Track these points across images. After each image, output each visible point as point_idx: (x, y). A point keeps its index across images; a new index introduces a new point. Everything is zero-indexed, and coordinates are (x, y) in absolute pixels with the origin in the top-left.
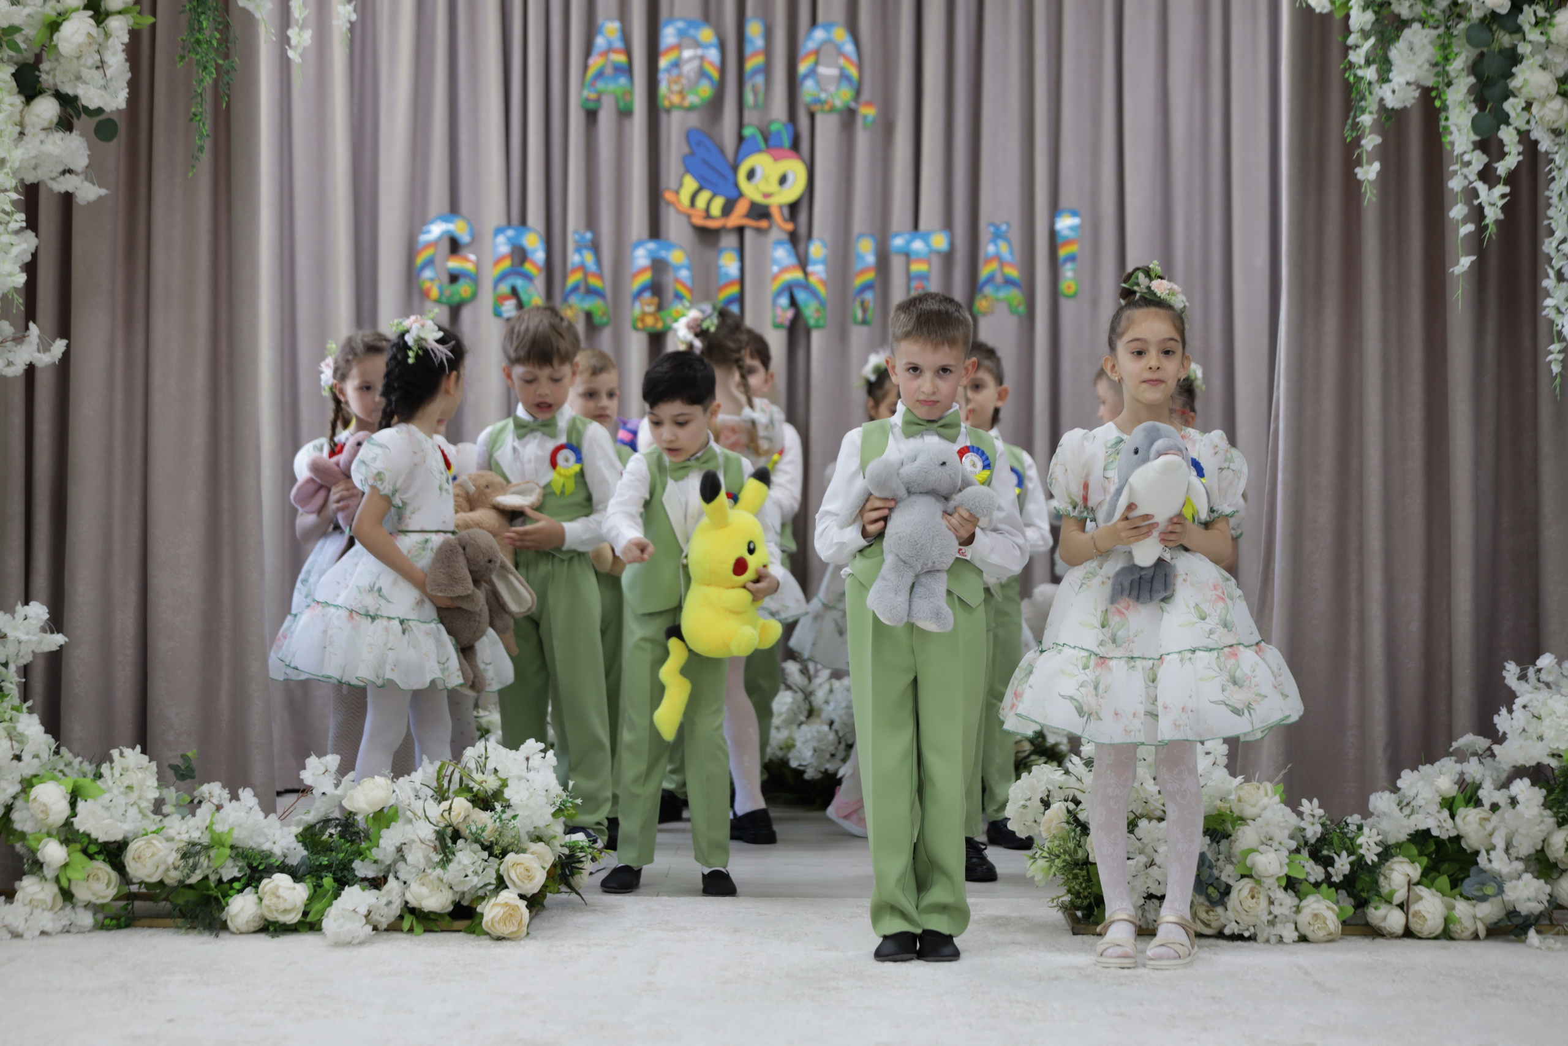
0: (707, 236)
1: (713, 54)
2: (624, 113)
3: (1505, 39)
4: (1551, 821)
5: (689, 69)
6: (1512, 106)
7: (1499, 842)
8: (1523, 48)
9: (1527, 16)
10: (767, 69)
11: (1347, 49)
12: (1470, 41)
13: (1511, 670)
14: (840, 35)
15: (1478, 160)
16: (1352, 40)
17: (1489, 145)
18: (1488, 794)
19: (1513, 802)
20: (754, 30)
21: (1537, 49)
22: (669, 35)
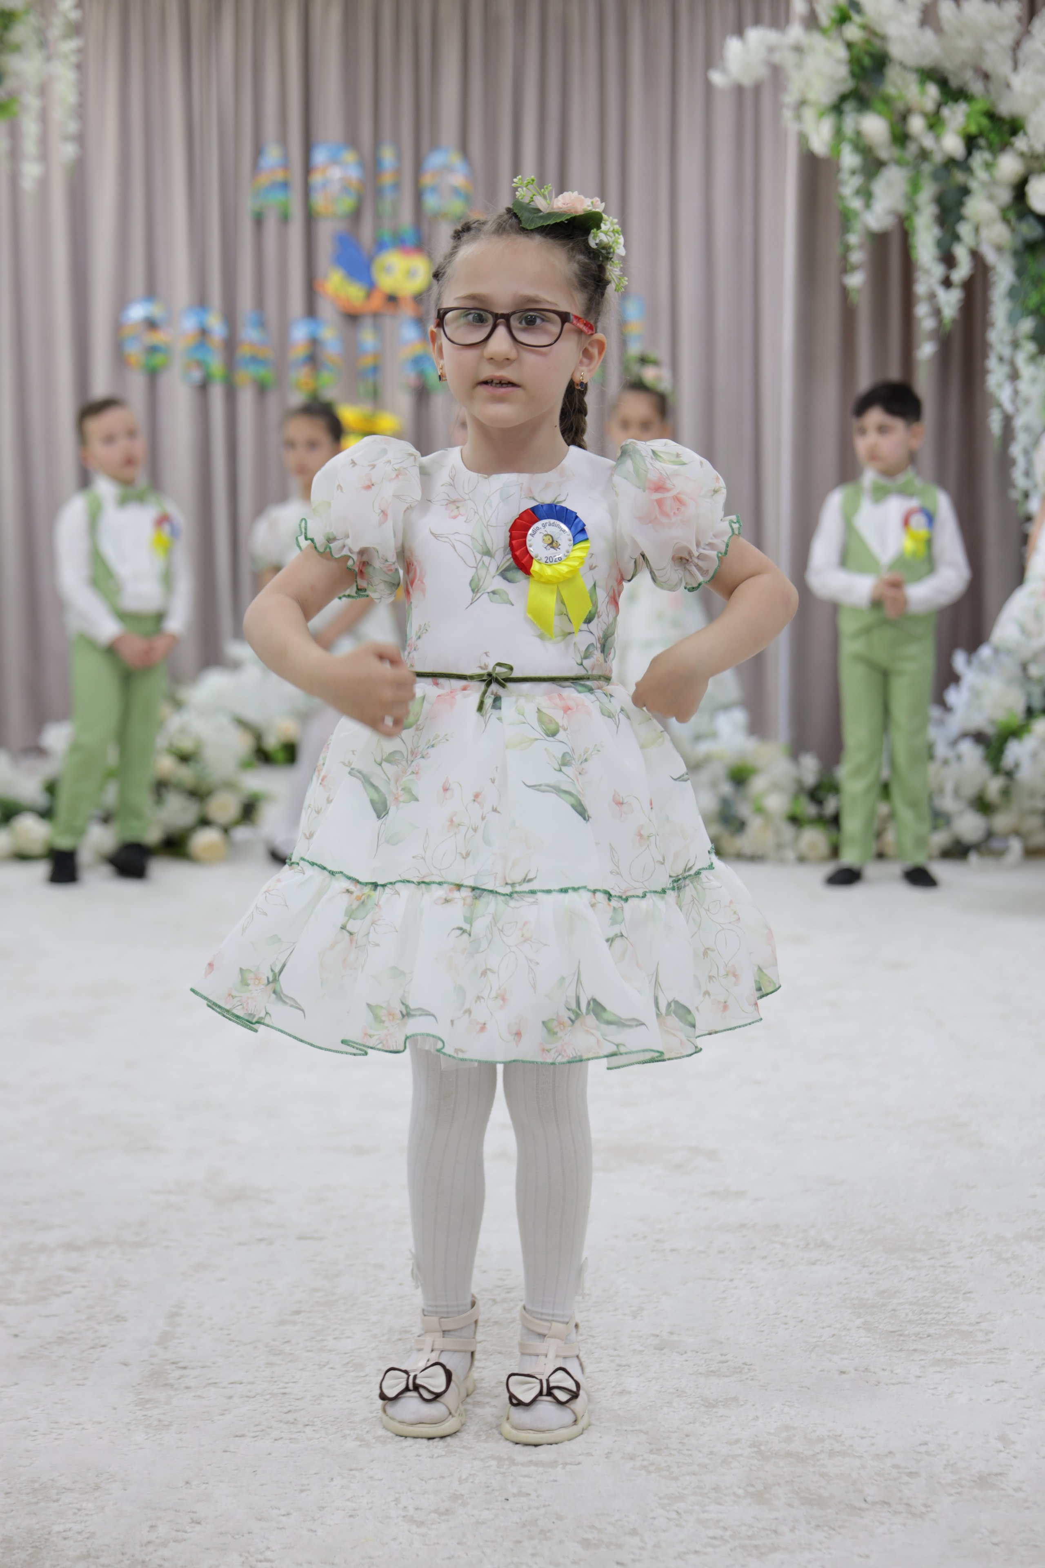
0: (352, 318)
1: (353, 173)
2: (285, 219)
3: (959, 177)
4: (985, 771)
5: (335, 188)
6: (964, 230)
7: (949, 787)
8: (974, 185)
9: (978, 159)
10: (397, 186)
11: (839, 183)
12: (936, 176)
13: (959, 660)
14: (454, 159)
15: (938, 270)
16: (844, 175)
17: (949, 260)
18: (941, 750)
19: (959, 758)
20: (388, 155)
21: (984, 185)
22: (320, 156)
